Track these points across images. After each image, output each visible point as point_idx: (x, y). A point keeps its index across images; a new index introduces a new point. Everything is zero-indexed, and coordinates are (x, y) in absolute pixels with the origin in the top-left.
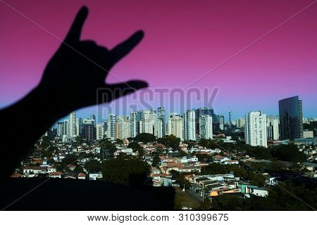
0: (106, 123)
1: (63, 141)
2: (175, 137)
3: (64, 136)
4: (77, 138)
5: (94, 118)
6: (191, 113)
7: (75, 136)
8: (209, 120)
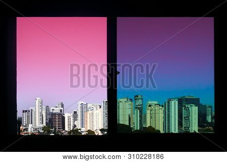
0: (75, 113)
1: (29, 131)
2: (154, 129)
3: (30, 126)
4: (44, 128)
5: (62, 106)
6: (173, 102)
7: (42, 126)
8: (194, 110)
